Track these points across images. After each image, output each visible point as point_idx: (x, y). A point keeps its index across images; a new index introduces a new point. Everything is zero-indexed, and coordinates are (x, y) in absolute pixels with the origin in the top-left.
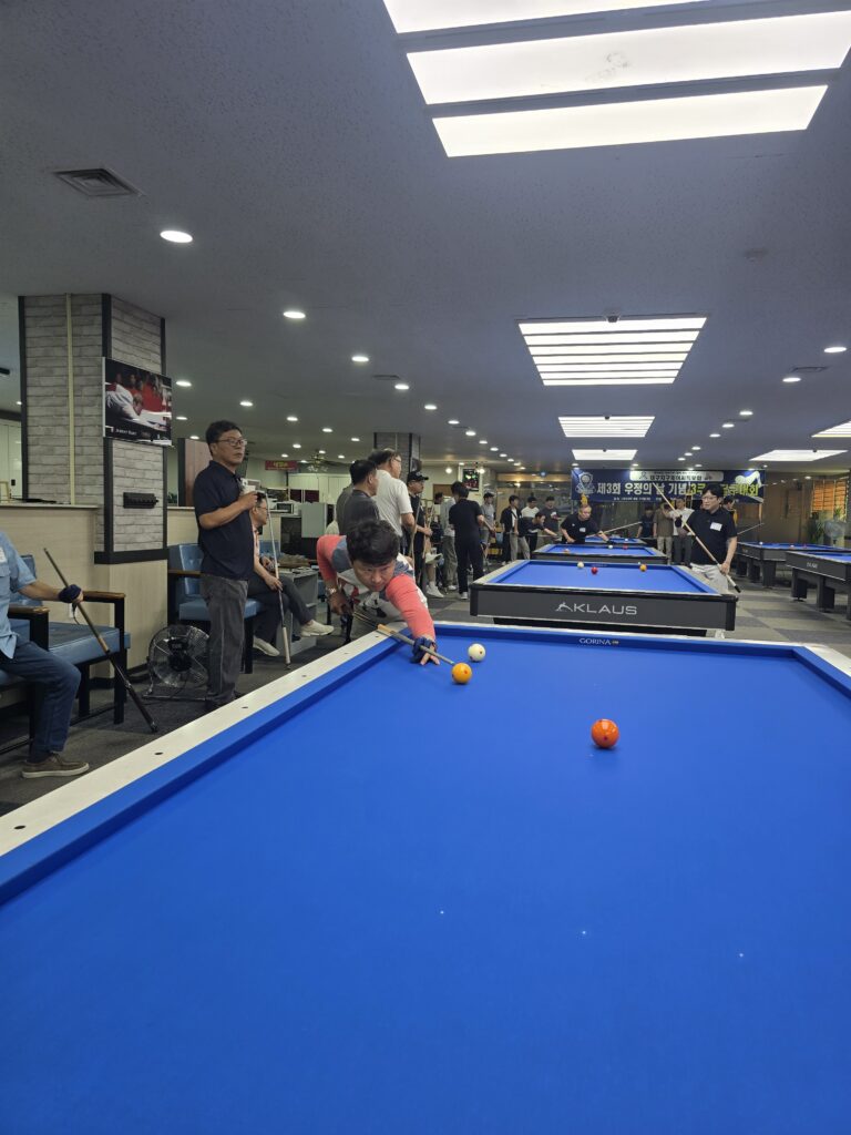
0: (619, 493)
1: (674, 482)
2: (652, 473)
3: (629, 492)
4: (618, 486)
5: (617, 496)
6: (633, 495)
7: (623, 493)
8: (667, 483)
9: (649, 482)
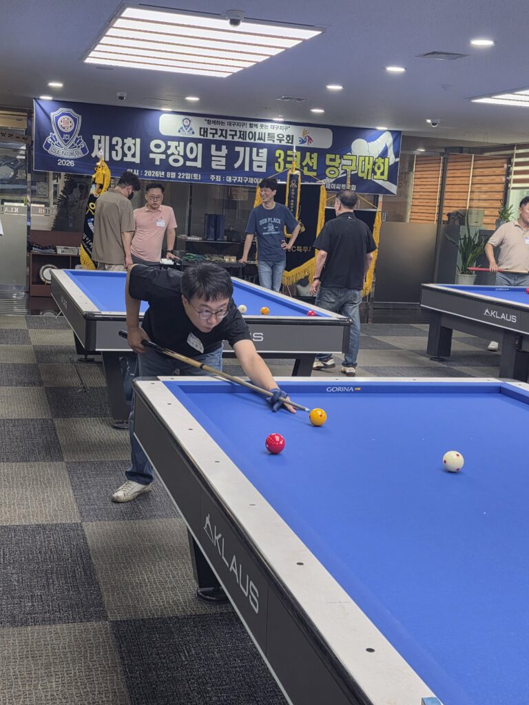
0: (137, 160)
1: (244, 145)
2: (202, 122)
3: (157, 158)
4: (134, 144)
5: (132, 165)
6: (165, 166)
7: (147, 163)
8: (231, 146)
9: (196, 141)
